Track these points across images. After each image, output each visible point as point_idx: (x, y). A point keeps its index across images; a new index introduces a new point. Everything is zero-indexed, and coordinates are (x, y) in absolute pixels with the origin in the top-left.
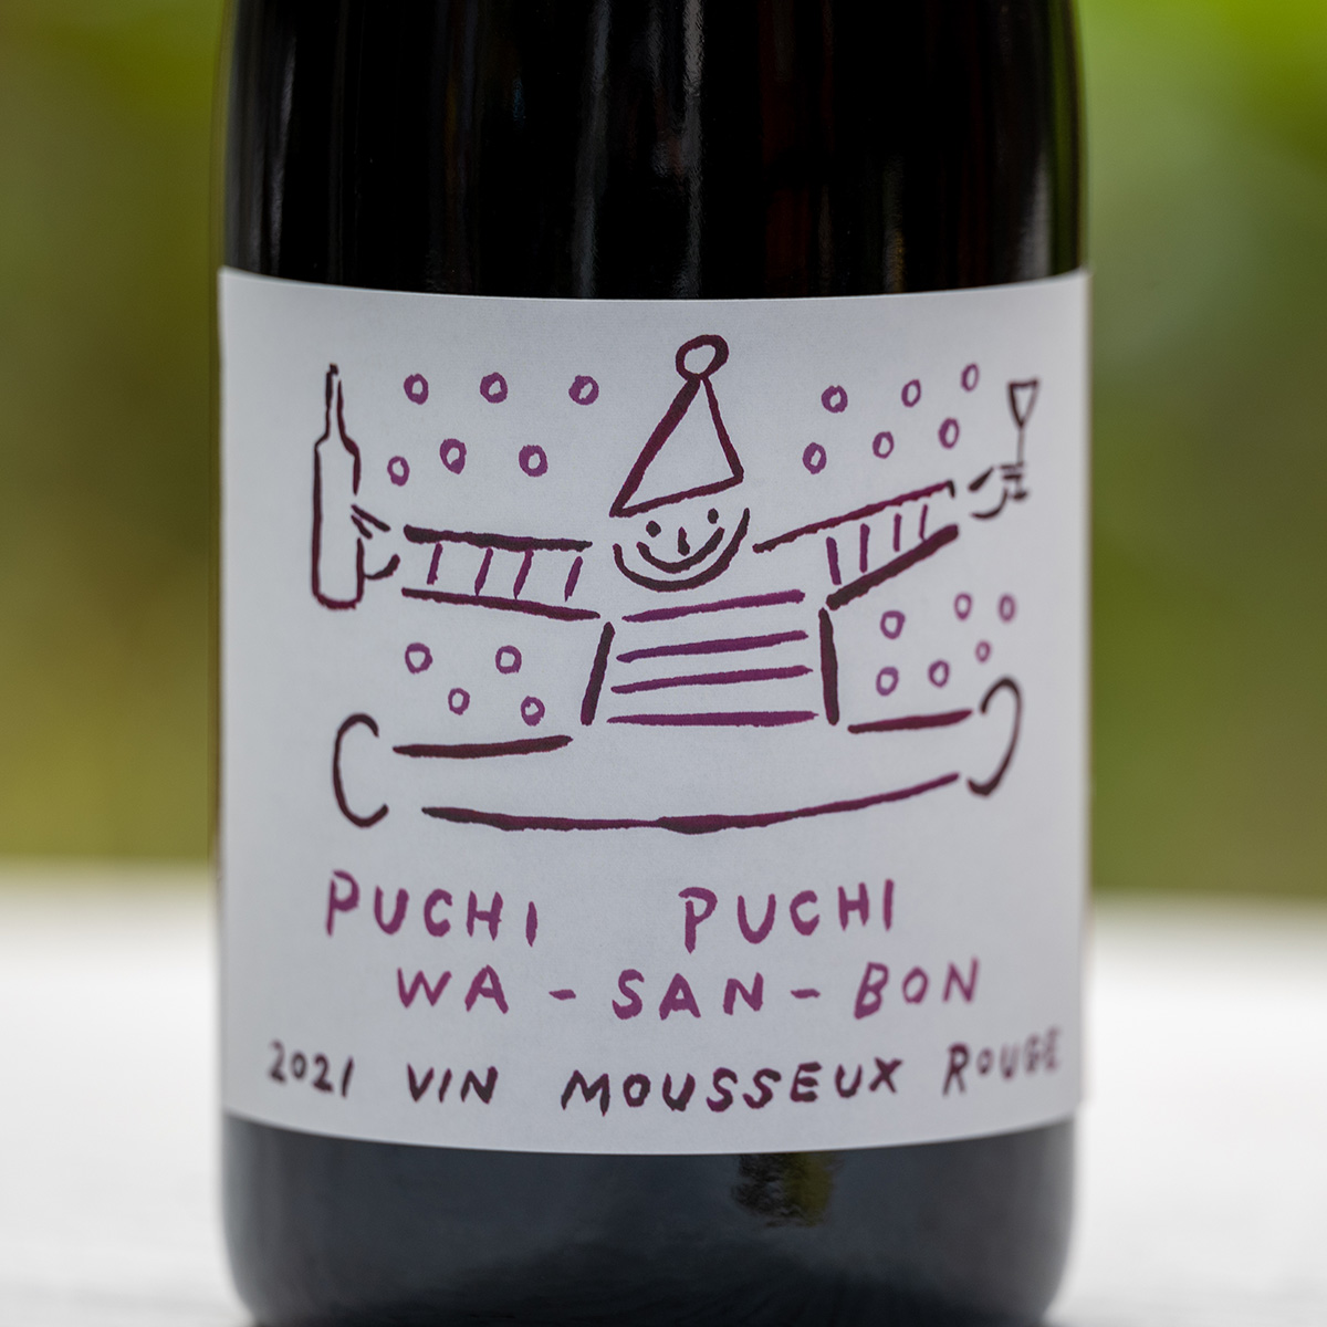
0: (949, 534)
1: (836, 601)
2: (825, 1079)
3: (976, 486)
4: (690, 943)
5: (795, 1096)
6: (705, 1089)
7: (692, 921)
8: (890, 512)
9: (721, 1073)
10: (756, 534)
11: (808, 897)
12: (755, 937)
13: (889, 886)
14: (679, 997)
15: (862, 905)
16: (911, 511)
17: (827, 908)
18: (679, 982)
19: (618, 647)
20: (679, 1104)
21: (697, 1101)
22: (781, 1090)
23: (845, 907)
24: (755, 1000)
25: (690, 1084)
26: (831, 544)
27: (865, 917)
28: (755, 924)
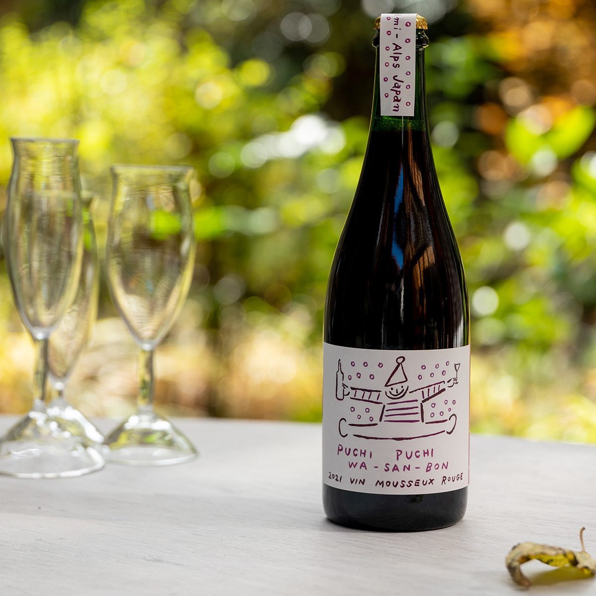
0: (444, 390)
1: (423, 402)
2: (421, 482)
3: (448, 382)
4: (398, 459)
5: (415, 485)
6: (400, 484)
7: (398, 455)
8: (433, 386)
9: (403, 481)
10: (410, 390)
11: (418, 451)
12: (409, 458)
13: (432, 450)
14: (396, 468)
15: (428, 453)
16: (437, 386)
17: (421, 453)
18: (396, 466)
19: (386, 409)
20: (395, 486)
21: (398, 486)
22: (413, 484)
23: (425, 453)
24: (409, 469)
25: (397, 483)
26: (423, 392)
27: (428, 455)
28: (409, 456)
